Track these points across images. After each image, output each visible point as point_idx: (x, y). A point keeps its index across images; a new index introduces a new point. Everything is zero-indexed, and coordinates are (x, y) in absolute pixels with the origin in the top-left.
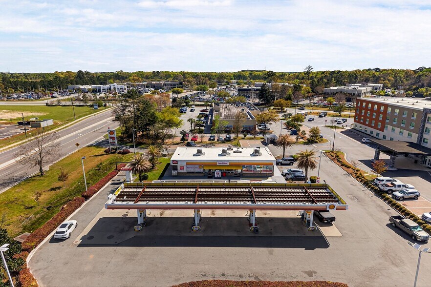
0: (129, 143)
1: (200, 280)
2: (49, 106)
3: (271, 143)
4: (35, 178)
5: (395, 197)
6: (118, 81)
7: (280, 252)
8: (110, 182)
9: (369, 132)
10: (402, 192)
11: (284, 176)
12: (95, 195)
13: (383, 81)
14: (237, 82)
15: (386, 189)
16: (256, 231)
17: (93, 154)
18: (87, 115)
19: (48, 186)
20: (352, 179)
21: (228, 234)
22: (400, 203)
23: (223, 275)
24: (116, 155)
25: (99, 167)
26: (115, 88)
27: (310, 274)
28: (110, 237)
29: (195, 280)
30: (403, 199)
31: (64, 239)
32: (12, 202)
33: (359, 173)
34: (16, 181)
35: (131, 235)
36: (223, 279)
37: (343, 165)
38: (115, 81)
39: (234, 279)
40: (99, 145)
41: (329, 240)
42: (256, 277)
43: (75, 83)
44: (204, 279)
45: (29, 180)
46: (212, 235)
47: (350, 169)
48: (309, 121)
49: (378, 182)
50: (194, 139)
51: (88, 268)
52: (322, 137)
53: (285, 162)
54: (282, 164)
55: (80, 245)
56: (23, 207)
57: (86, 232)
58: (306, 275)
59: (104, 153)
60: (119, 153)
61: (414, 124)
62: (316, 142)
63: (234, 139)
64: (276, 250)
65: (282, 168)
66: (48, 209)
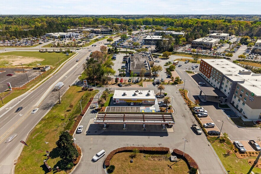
0: (91, 83)
1: (126, 146)
2: (41, 52)
3: (157, 84)
4: (58, 105)
5: (198, 116)
6: (73, 26)
7: (152, 137)
8: (89, 107)
9: (204, 77)
10: (201, 114)
11: (159, 104)
12: (85, 114)
13: (231, 30)
14: (145, 27)
15: (196, 112)
16: (145, 130)
17: (77, 91)
18: (65, 60)
19: (65, 109)
20: (187, 106)
21: (135, 131)
22: (199, 119)
23: (133, 145)
24: (87, 91)
25: (82, 99)
26: (73, 35)
27: (160, 145)
28: (96, 132)
29: (125, 147)
30: (201, 117)
31: (80, 133)
32: (55, 117)
33: (190, 103)
34: (51, 106)
35: (102, 131)
36: (133, 146)
37: (185, 98)
38: (71, 27)
39: (136, 146)
40: (78, 84)
41: (169, 134)
42: (143, 146)
43: (49, 31)
44: (128, 146)
45: (56, 106)
46: (130, 131)
47: (187, 101)
48: (179, 66)
49: (195, 109)
50: (121, 81)
51: (92, 142)
52: (181, 80)
53: (161, 97)
54: (159, 98)
55: (87, 135)
56: (60, 119)
57: (87, 130)
58: (158, 145)
59: (82, 90)
60: (89, 90)
61: (220, 79)
62: (178, 84)
63: (140, 81)
64: (151, 137)
65: (159, 100)
66: (70, 120)
